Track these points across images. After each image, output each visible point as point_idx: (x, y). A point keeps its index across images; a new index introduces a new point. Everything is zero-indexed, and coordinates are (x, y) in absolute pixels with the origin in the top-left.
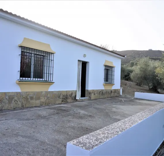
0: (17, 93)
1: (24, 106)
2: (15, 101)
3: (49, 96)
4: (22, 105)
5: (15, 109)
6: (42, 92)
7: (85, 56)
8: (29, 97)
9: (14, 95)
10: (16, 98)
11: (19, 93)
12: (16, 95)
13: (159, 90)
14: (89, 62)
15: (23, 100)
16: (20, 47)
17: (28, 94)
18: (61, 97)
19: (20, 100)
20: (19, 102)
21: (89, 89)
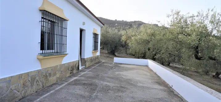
0: (39, 71)
1: (45, 85)
2: (37, 82)
3: (62, 70)
4: (42, 85)
5: (37, 92)
6: (57, 66)
7: (84, 24)
8: (47, 74)
9: (35, 75)
10: (37, 78)
11: (40, 70)
12: (37, 73)
13: (116, 54)
14: (85, 30)
15: (43, 78)
16: (40, 10)
17: (47, 70)
18: (70, 69)
19: (41, 80)
20: (40, 82)
21: (85, 58)
